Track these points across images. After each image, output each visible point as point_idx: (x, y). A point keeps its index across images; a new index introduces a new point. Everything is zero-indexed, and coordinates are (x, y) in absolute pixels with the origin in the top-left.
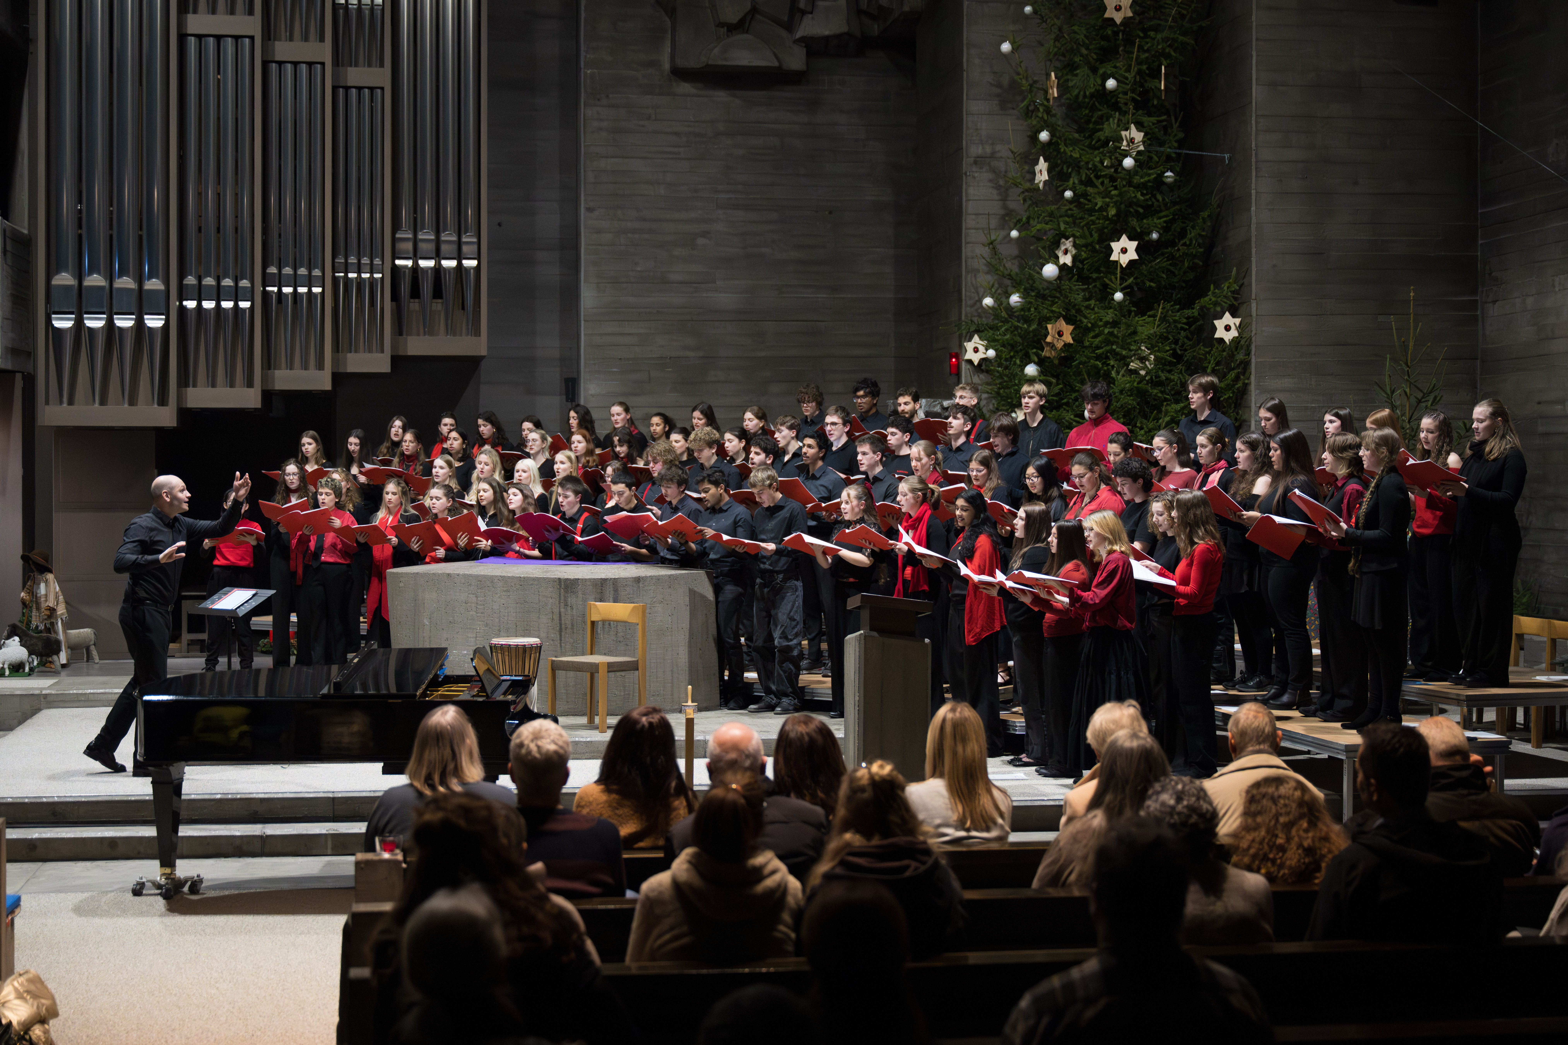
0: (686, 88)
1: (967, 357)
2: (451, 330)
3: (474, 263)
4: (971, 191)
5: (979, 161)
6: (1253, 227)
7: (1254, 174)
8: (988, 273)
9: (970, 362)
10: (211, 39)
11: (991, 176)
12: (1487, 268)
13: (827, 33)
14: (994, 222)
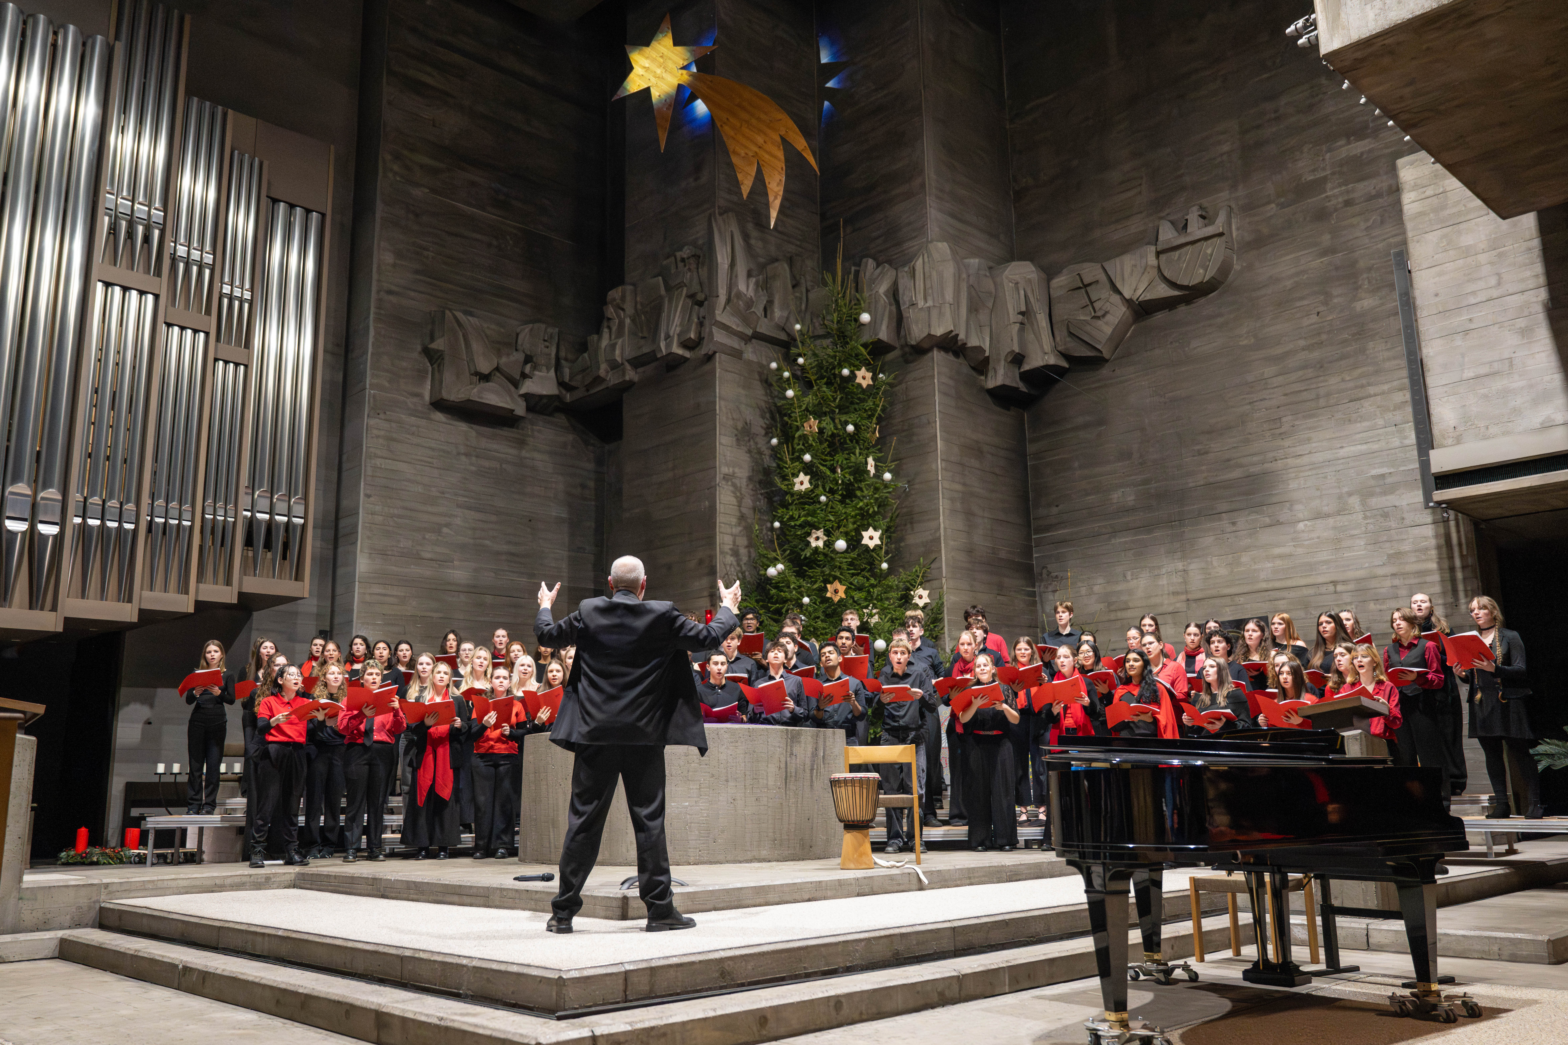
0: (440, 417)
2: (278, 574)
3: (301, 522)
4: (721, 497)
6: (942, 531)
7: (941, 496)
10: (118, 289)
11: (731, 488)
12: (1044, 571)
13: (545, 393)
14: (734, 521)
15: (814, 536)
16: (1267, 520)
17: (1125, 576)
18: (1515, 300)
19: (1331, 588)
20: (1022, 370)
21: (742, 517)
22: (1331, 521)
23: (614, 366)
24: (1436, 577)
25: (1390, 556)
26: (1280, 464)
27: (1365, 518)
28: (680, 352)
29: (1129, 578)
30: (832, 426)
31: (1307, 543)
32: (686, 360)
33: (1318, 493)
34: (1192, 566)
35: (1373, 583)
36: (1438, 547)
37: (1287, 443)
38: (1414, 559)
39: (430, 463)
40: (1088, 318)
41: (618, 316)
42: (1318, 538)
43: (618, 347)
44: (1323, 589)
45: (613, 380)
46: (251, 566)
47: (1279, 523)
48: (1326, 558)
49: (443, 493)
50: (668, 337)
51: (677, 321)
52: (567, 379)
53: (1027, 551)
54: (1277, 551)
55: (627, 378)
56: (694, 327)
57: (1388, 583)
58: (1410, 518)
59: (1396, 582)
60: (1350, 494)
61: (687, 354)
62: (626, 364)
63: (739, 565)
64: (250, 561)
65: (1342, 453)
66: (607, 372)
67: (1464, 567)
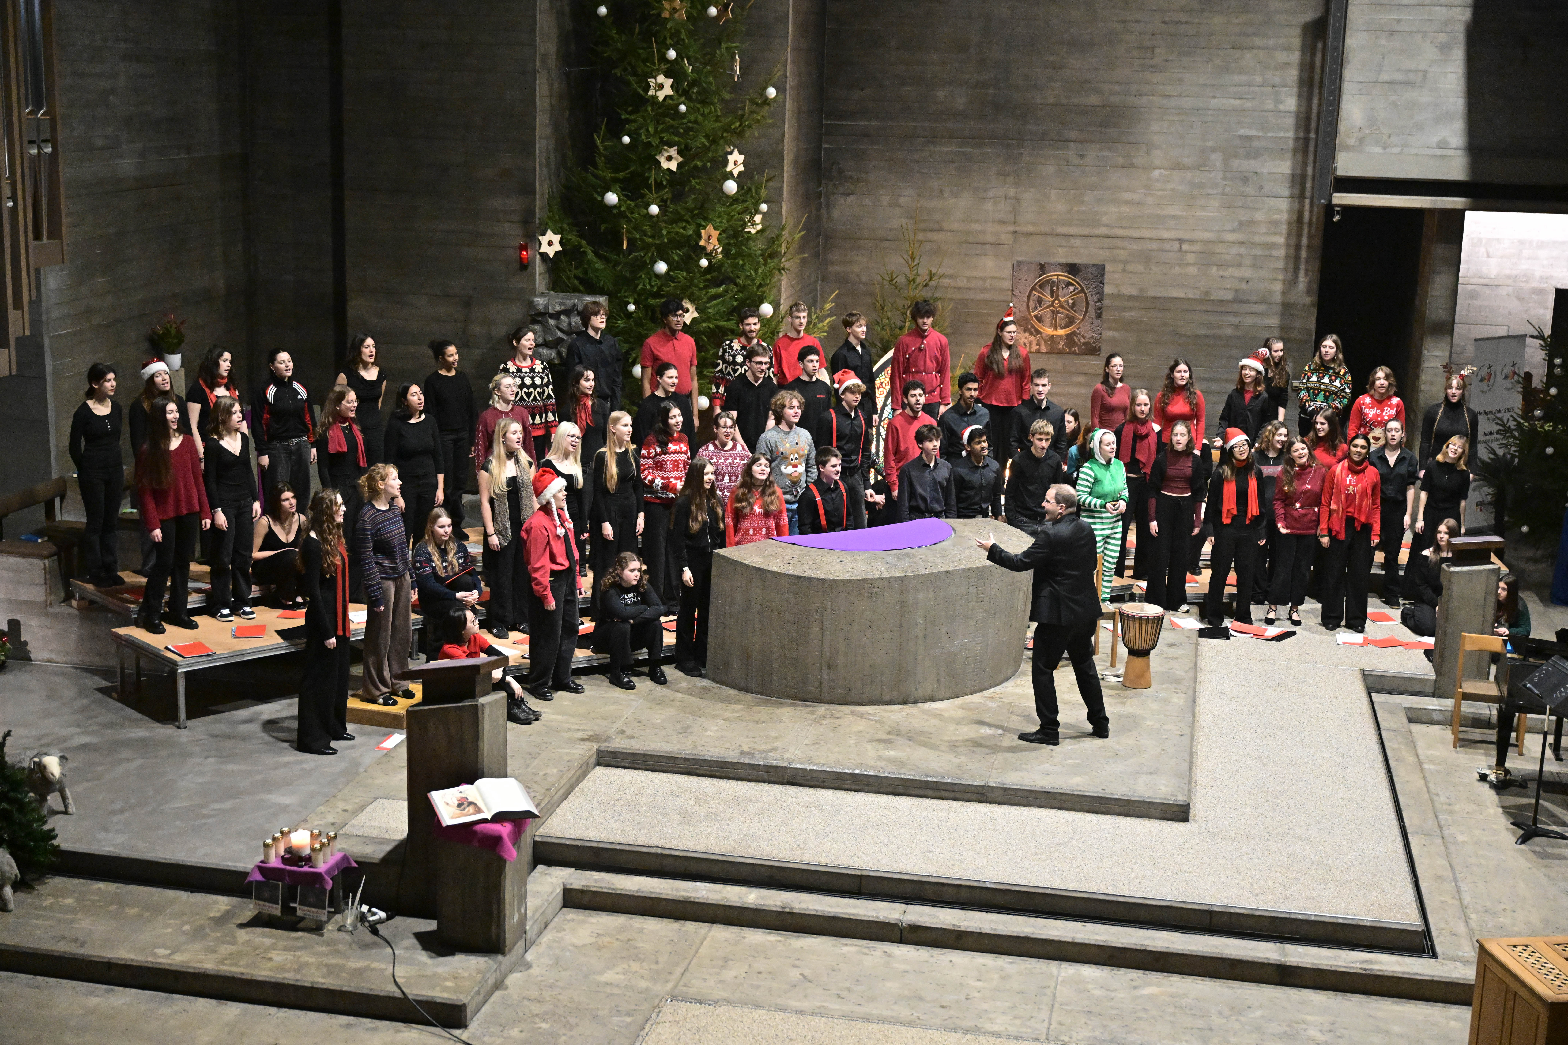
1: (542, 250)
3: (51, 150)
4: (539, 89)
11: (546, 73)
16: (1120, 160)
17: (941, 191)
19: (1176, 245)
21: (552, 111)
22: (1189, 175)
24: (1282, 253)
25: (1241, 224)
26: (1144, 100)
27: (1225, 178)
29: (946, 195)
31: (1159, 193)
34: (1027, 195)
35: (1219, 249)
36: (1290, 223)
37: (1156, 78)
38: (1265, 230)
42: (1172, 190)
44: (1168, 246)
47: (1132, 166)
48: (1176, 213)
54: (1126, 196)
57: (1234, 250)
58: (1268, 188)
59: (1243, 250)
60: (1214, 150)
65: (1214, 103)
67: (1309, 247)
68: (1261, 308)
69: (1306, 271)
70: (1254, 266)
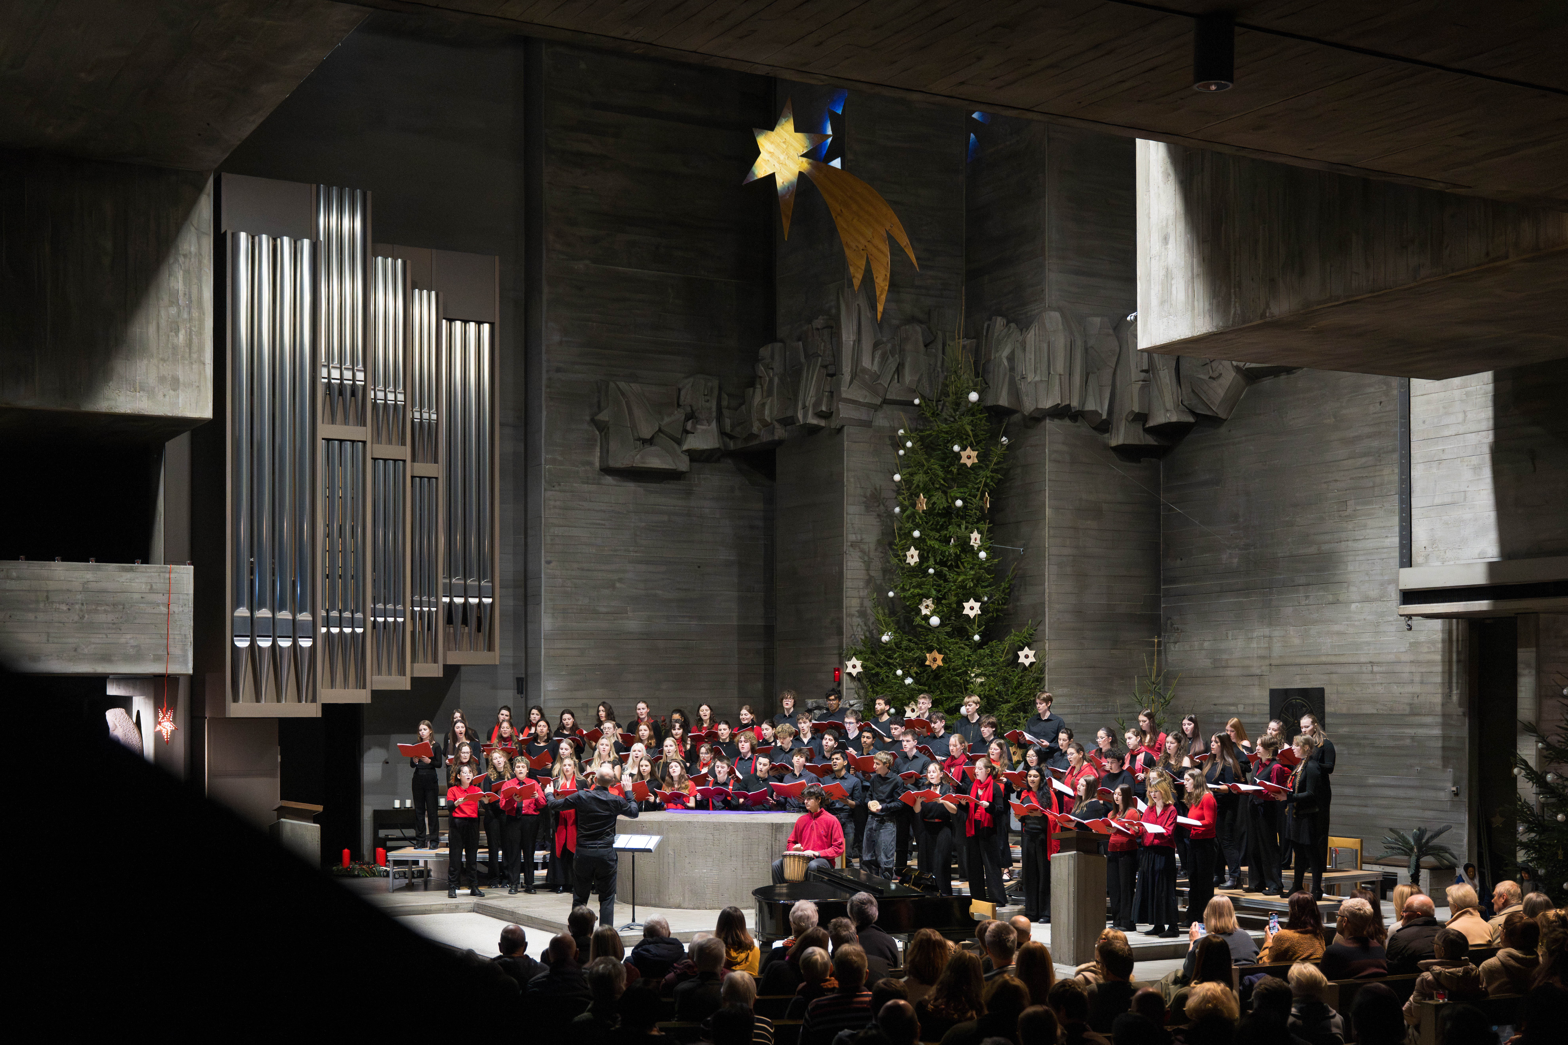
0: (609, 479)
1: (848, 671)
2: (474, 647)
3: (490, 600)
4: (849, 564)
5: (853, 545)
6: (1047, 595)
7: (1047, 562)
8: (859, 617)
9: (850, 674)
10: (336, 442)
11: (859, 554)
12: (1169, 622)
13: (706, 447)
14: (861, 584)
15: (925, 604)
16: (1331, 598)
18: (1473, 439)
19: (1370, 668)
20: (1147, 426)
21: (869, 580)
23: (765, 424)
24: (1439, 669)
28: (814, 421)
30: (944, 500)
31: (1356, 623)
32: (822, 428)
33: (1367, 578)
34: (1276, 633)
35: (1398, 668)
37: (1350, 525)
38: (1426, 650)
39: (602, 525)
40: (1206, 377)
41: (769, 375)
42: (1364, 620)
43: (767, 407)
44: (1364, 669)
45: (765, 437)
46: (452, 642)
47: (1338, 602)
48: (1368, 639)
49: (616, 551)
50: (804, 407)
51: (812, 391)
52: (728, 429)
53: (1155, 602)
54: (1336, 628)
55: (776, 438)
56: (825, 399)
57: (1407, 669)
59: (1413, 669)
61: (822, 423)
62: (776, 423)
63: (866, 625)
64: (452, 637)
66: (760, 430)
67: (1458, 661)
68: (1429, 720)
69: (1457, 683)
70: (1422, 683)
